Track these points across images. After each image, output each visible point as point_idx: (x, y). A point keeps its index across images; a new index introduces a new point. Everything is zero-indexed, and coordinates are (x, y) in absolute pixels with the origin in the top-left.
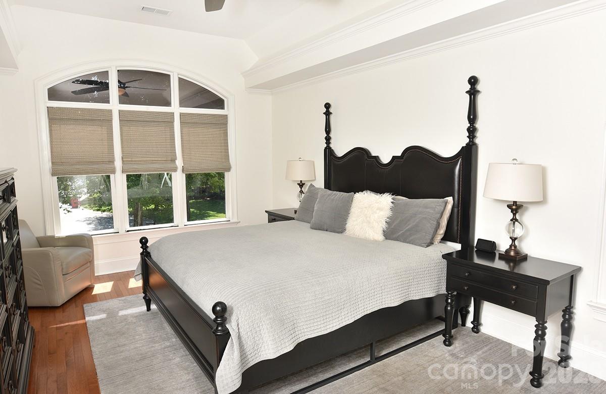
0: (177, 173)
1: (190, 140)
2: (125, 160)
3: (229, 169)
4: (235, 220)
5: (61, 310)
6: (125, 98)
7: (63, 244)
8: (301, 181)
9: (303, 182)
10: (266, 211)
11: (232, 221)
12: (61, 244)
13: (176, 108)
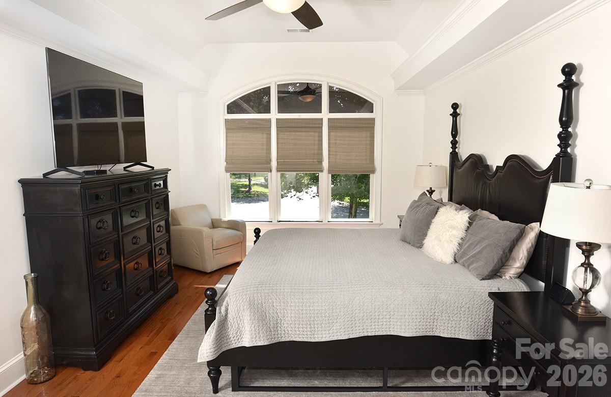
0: (323, 173)
1: (336, 144)
2: (279, 161)
3: (373, 172)
4: (378, 222)
5: (209, 276)
6: (282, 108)
7: (227, 226)
8: (431, 188)
9: (433, 189)
10: (398, 216)
11: (374, 222)
12: (225, 227)
13: (325, 114)
